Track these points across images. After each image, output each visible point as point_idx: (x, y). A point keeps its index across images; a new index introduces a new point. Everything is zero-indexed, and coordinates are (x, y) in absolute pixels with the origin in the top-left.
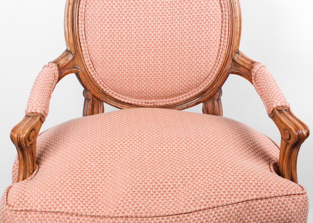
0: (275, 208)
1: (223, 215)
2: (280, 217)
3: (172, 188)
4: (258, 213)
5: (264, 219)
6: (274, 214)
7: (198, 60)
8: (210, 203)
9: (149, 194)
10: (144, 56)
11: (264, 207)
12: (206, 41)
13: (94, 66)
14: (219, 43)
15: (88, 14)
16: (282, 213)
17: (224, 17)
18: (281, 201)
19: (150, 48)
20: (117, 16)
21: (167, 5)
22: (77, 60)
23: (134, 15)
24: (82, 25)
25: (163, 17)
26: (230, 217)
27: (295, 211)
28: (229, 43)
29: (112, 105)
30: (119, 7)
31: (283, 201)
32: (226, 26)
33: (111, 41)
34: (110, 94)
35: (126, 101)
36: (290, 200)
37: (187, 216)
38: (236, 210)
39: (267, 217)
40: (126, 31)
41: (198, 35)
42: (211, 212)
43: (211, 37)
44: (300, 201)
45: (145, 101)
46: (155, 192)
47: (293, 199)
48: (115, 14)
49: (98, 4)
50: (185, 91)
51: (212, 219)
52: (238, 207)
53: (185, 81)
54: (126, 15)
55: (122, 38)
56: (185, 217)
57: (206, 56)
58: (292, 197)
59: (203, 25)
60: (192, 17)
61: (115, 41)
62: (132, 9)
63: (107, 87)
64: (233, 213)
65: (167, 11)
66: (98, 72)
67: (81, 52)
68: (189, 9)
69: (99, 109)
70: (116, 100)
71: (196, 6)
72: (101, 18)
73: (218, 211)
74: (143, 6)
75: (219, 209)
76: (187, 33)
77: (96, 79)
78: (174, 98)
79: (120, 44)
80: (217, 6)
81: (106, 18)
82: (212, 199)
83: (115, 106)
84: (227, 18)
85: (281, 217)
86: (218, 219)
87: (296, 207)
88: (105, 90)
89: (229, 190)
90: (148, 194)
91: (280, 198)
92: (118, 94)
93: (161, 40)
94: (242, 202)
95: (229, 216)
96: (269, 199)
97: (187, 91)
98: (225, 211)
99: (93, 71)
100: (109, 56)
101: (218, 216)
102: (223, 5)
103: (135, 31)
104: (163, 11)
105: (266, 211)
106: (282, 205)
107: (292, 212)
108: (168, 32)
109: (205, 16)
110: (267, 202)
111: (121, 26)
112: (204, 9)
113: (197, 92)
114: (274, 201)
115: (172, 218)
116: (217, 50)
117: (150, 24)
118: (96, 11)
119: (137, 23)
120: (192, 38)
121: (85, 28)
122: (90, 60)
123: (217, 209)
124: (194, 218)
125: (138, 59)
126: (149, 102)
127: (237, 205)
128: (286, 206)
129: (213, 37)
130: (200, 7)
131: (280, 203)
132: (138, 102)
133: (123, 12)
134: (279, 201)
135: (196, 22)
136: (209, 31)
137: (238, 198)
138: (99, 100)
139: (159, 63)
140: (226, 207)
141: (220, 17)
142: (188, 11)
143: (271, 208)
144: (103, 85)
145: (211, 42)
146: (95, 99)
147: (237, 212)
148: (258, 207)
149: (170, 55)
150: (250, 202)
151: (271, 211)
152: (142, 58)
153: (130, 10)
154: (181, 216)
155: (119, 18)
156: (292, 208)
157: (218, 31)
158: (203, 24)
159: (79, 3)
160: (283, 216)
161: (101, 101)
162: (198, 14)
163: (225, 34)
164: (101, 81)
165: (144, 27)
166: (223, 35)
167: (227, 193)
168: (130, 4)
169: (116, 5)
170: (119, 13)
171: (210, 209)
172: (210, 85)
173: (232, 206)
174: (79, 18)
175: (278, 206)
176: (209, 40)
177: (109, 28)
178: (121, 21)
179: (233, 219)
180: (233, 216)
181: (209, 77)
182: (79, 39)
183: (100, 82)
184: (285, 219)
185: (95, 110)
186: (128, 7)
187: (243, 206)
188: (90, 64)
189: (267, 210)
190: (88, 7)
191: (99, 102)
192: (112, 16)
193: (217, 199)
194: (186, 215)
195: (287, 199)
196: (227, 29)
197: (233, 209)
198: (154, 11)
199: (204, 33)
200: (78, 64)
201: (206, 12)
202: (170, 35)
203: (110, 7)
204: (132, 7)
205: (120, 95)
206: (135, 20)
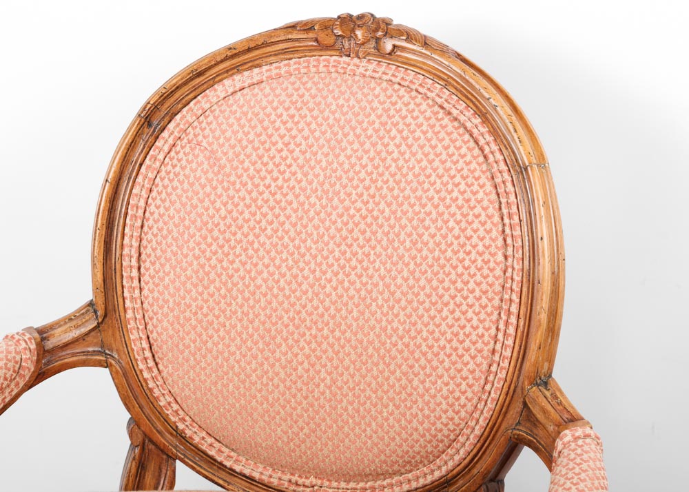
7: (427, 385)
10: (284, 348)
12: (452, 333)
13: (156, 356)
14: (491, 346)
15: (152, 214)
17: (509, 274)
19: (302, 330)
20: (222, 229)
21: (357, 219)
22: (110, 332)
23: (269, 232)
24: (134, 240)
25: (343, 247)
28: (519, 352)
29: (198, 472)
30: (230, 207)
32: (511, 300)
33: (201, 294)
34: (197, 440)
35: (238, 468)
40: (242, 273)
41: (432, 313)
43: (468, 326)
45: (288, 477)
48: (219, 224)
49: (179, 192)
50: (396, 467)
53: (393, 439)
54: (245, 230)
55: (229, 291)
57: (452, 378)
59: (449, 289)
60: (419, 260)
61: (212, 295)
62: (265, 215)
63: (187, 418)
65: (356, 233)
66: (164, 374)
67: (122, 314)
68: (415, 236)
69: (160, 476)
70: (211, 461)
71: (432, 230)
72: (181, 229)
74: (296, 211)
76: (403, 303)
77: (157, 392)
78: (369, 484)
79: (223, 305)
80: (493, 240)
81: (192, 230)
83: (206, 477)
84: (517, 278)
88: (181, 426)
92: (217, 445)
93: (332, 311)
97: (403, 470)
99: (150, 369)
100: (193, 335)
102: (509, 241)
103: (265, 275)
104: (344, 233)
108: (352, 292)
109: (454, 262)
111: (231, 257)
112: (456, 242)
113: (429, 479)
116: (485, 367)
117: (308, 263)
118: (172, 208)
119: (273, 254)
120: (414, 318)
121: (142, 249)
122: (144, 337)
125: (267, 353)
126: (300, 481)
129: (472, 327)
130: (444, 237)
132: (271, 476)
133: (240, 222)
135: (429, 275)
136: (464, 307)
138: (162, 451)
139: (323, 374)
141: (498, 272)
142: (411, 241)
144: (176, 412)
145: (467, 341)
146: (151, 446)
149: (353, 356)
152: (278, 355)
153: (258, 217)
155: (227, 235)
157: (489, 309)
158: (446, 284)
159: (134, 182)
161: (168, 455)
162: (437, 253)
163: (507, 324)
164: (172, 400)
165: (290, 269)
166: (502, 326)
168: (260, 202)
169: (225, 199)
170: (228, 221)
172: (463, 465)
174: (128, 221)
176: (462, 332)
177: (197, 258)
178: (233, 243)
181: (461, 439)
182: (122, 276)
183: (169, 403)
185: (149, 478)
186: (253, 208)
188: (143, 349)
190: (154, 194)
191: (165, 457)
192: (210, 226)
196: (514, 309)
198: (322, 230)
199: (449, 310)
200: (111, 345)
201: (458, 251)
202: (356, 300)
203: (207, 203)
204: (265, 210)
205: (224, 449)
206: (268, 246)
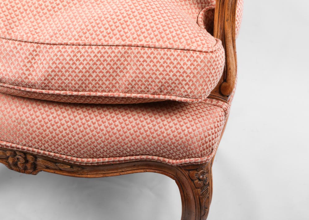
0: (164, 62)
1: (94, 57)
2: (167, 74)
3: (49, 11)
4: (141, 64)
5: (147, 73)
6: (161, 69)
8: (83, 38)
9: (18, 11)
11: (150, 58)
16: (171, 71)
18: (174, 55)
26: (104, 61)
27: (189, 71)
31: (175, 56)
36: (187, 57)
37: (50, 49)
38: (113, 55)
39: (151, 72)
42: (81, 50)
44: (199, 60)
46: (26, 10)
47: (191, 56)
51: (79, 58)
52: (116, 51)
56: (46, 48)
58: (190, 53)
64: (108, 57)
73: (90, 50)
75: (92, 48)
82: (88, 35)
85: (169, 75)
86: (87, 60)
87: (192, 67)
89: (113, 27)
90: (16, 11)
91: (174, 51)
94: (124, 46)
95: (102, 59)
96: (159, 50)
98: (98, 53)
101: (87, 56)
105: (152, 64)
106: (173, 61)
107: (184, 72)
110: (156, 52)
114: (165, 54)
115: (31, 47)
123: (89, 48)
124: (56, 52)
127: (115, 49)
128: (178, 63)
131: (172, 58)
134: (172, 55)
137: (120, 40)
140: (100, 47)
143: (158, 62)
147: (115, 57)
148: (142, 57)
150: (133, 48)
151: (158, 65)
154: (42, 46)
156: (185, 67)
160: (171, 74)
167: (109, 31)
171: (79, 45)
173: (109, 49)
175: (168, 61)
179: (107, 65)
180: (107, 61)
184: (174, 80)
187: (123, 51)
189: (153, 62)
193: (94, 36)
194: (48, 46)
195: (182, 54)
197: (109, 53)
